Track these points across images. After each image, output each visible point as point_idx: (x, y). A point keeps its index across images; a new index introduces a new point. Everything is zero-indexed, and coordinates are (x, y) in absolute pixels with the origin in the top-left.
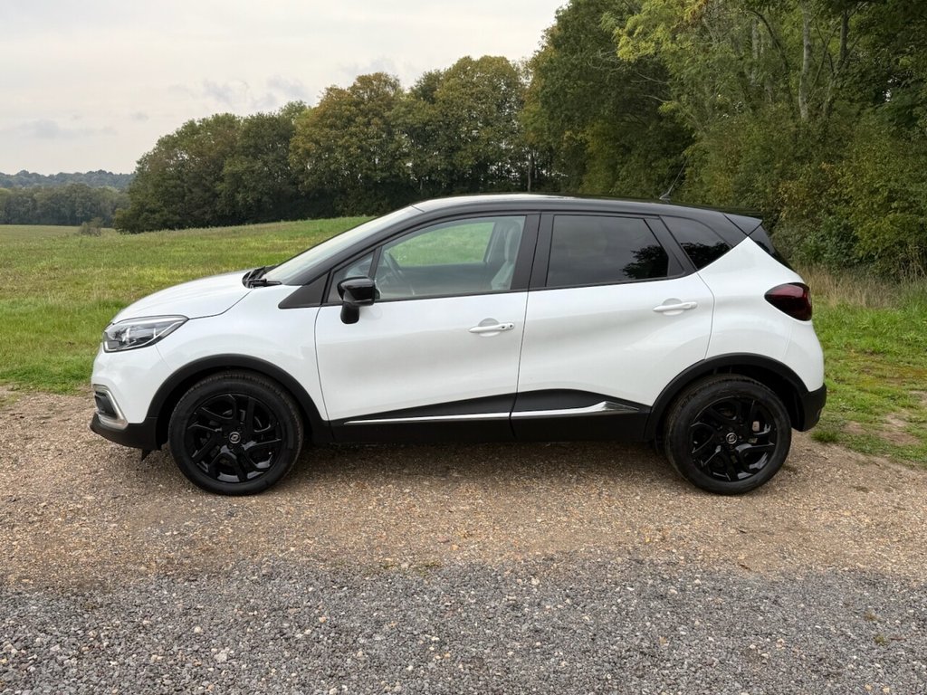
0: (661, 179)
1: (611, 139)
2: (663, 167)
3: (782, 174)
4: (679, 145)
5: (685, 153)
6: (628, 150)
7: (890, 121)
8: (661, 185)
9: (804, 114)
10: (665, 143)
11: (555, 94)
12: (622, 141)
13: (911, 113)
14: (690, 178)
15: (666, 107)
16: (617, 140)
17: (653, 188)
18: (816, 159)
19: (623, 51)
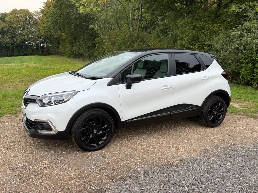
0: (89, 47)
1: (70, 35)
2: (90, 44)
4: (93, 38)
5: (96, 40)
6: (75, 39)
7: (160, 33)
8: (89, 49)
9: (131, 30)
10: (89, 37)
11: (56, 21)
12: (74, 36)
13: (166, 31)
14: (98, 47)
15: (91, 27)
16: (72, 36)
18: (138, 42)
19: (82, 10)
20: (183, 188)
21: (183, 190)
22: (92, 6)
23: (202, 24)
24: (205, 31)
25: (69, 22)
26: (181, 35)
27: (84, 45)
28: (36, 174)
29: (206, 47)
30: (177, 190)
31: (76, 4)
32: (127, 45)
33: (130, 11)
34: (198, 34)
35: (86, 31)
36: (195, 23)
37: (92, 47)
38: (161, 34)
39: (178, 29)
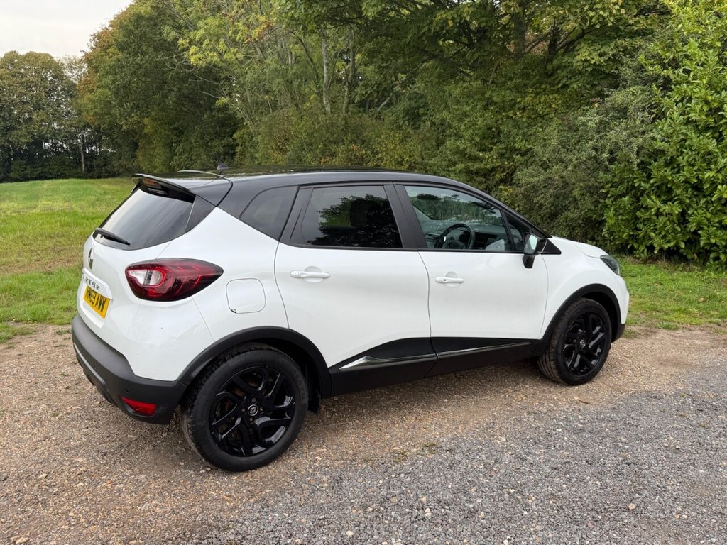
0: (217, 156)
1: (166, 124)
2: (218, 146)
3: (323, 152)
5: (235, 136)
6: (180, 132)
7: (403, 117)
9: (328, 109)
10: (218, 128)
11: (124, 87)
12: (175, 126)
13: (418, 113)
14: (241, 154)
15: (223, 100)
16: (171, 125)
17: (212, 161)
18: (346, 142)
19: (194, 57)
20: (421, 511)
21: (420, 518)
22: (221, 46)
23: (508, 95)
24: (516, 115)
25: (161, 88)
26: (455, 124)
27: (202, 151)
28: (56, 490)
29: (519, 156)
30: (405, 518)
31: (180, 42)
32: (318, 151)
33: (325, 61)
34: (498, 120)
35: (208, 112)
36: (489, 94)
37: (224, 155)
38: (404, 121)
39: (447, 107)
